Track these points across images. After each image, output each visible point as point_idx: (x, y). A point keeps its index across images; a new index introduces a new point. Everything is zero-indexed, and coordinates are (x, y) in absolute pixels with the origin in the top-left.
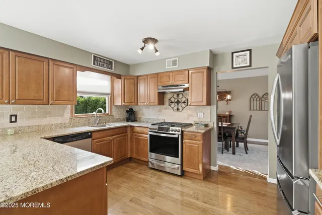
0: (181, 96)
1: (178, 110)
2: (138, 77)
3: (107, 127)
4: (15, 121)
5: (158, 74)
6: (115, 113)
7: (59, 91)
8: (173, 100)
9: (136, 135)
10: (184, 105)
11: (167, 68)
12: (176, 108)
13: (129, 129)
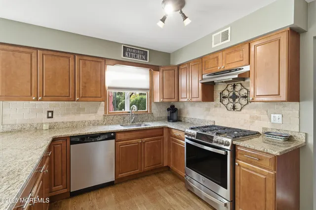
0: (238, 87)
1: (234, 108)
2: (179, 66)
3: (143, 127)
4: (52, 117)
5: (201, 58)
6: (155, 111)
7: (85, 87)
8: (226, 93)
9: (173, 140)
10: (243, 101)
11: (213, 46)
12: (230, 106)
13: (165, 131)
